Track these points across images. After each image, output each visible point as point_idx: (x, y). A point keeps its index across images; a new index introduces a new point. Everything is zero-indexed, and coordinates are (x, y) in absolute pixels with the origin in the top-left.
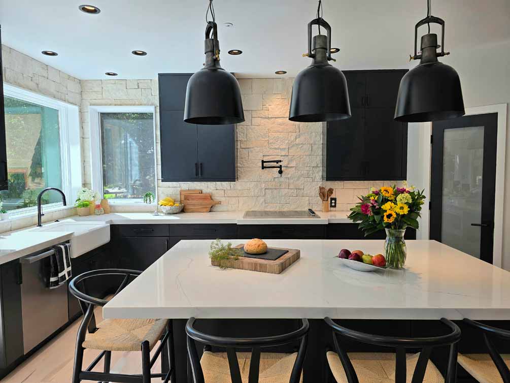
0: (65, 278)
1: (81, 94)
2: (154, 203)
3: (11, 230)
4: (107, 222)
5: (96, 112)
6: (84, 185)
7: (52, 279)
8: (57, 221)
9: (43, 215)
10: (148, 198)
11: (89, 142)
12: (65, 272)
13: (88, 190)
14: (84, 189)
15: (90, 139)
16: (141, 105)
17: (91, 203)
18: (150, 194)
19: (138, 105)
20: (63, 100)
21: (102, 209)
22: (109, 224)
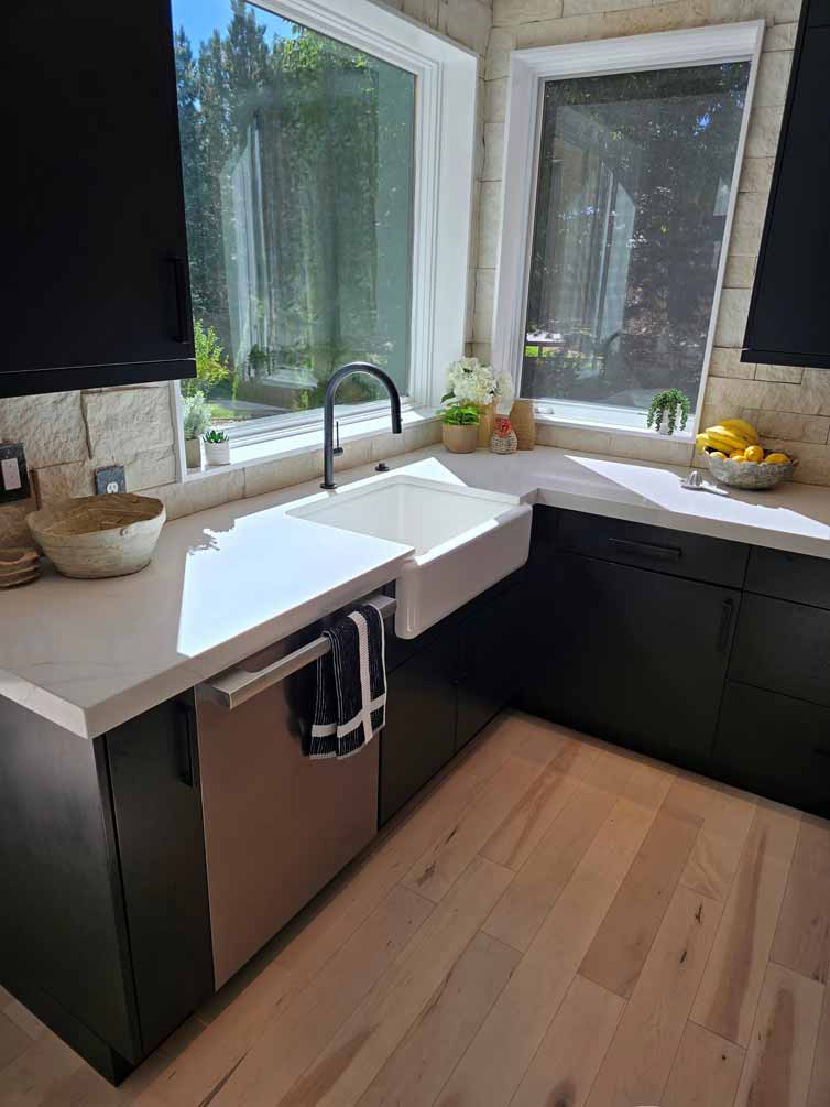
0: (362, 738)
1: (491, 8)
2: (687, 431)
3: (244, 497)
4: (523, 500)
5: (534, 76)
6: (472, 346)
7: (319, 731)
8: (382, 469)
9: (339, 450)
10: (667, 412)
11: (499, 195)
12: (364, 717)
13: (477, 366)
14: (467, 363)
15: (503, 183)
16: (706, 23)
17: (481, 410)
18: (676, 401)
19: (695, 25)
20: (431, 26)
21: (513, 435)
22: (530, 508)
